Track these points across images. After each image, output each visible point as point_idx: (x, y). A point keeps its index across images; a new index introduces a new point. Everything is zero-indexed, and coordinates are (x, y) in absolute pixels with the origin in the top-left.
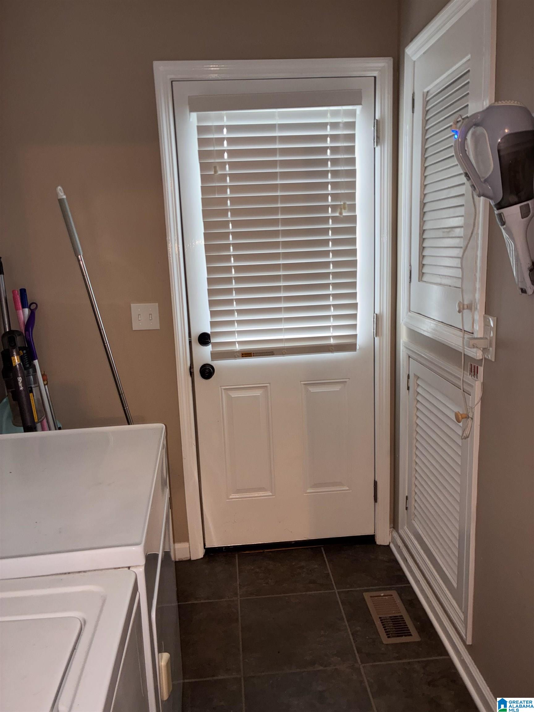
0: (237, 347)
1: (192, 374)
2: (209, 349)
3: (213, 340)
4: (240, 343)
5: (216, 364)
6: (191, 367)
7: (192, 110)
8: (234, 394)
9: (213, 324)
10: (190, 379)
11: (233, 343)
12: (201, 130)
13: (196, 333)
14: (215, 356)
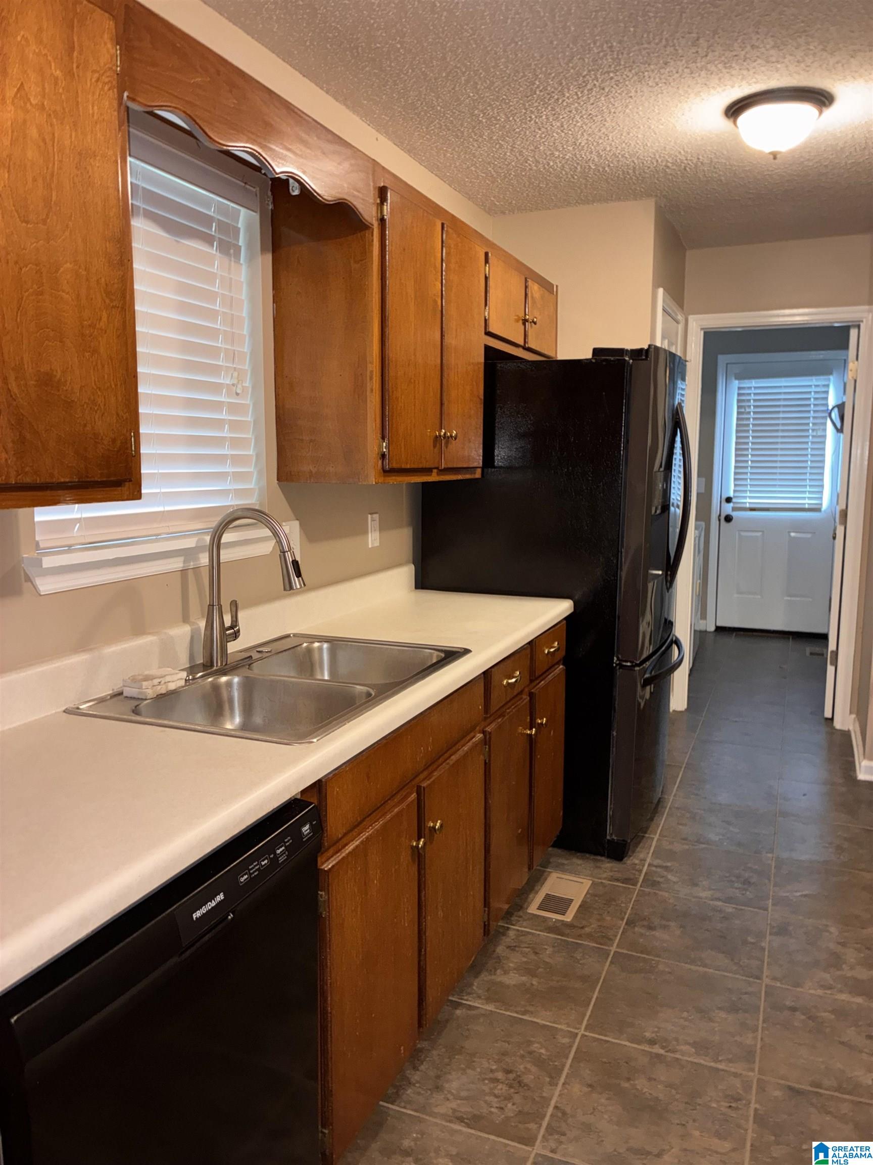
0: (748, 505)
1: (719, 520)
2: (731, 505)
3: (734, 500)
4: (749, 503)
5: (734, 514)
6: (720, 515)
7: (736, 379)
8: (743, 534)
9: (735, 491)
10: (718, 522)
11: (746, 503)
12: (739, 388)
13: (724, 496)
14: (734, 509)
